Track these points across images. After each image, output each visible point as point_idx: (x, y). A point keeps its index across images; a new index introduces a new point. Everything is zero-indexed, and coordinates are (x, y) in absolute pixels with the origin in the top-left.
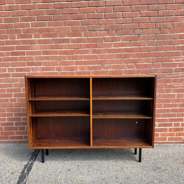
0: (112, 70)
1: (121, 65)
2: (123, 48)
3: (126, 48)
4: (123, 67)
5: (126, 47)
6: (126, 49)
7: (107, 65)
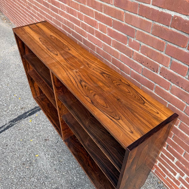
0: (141, 54)
1: (158, 53)
2: (173, 14)
3: (177, 17)
4: (162, 60)
5: (178, 15)
6: (179, 19)
7: (135, 39)
